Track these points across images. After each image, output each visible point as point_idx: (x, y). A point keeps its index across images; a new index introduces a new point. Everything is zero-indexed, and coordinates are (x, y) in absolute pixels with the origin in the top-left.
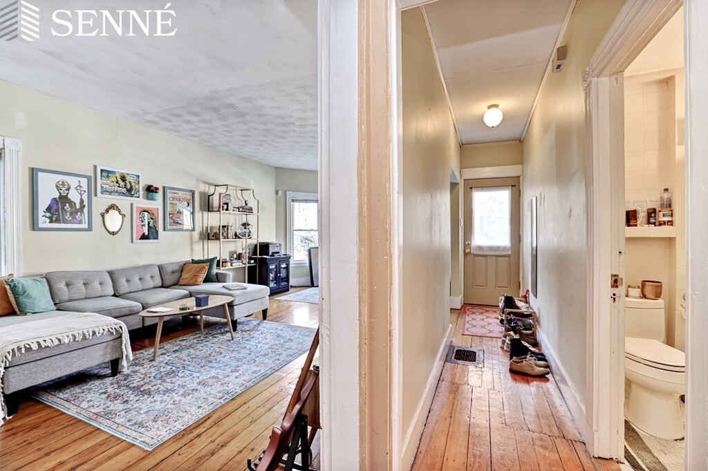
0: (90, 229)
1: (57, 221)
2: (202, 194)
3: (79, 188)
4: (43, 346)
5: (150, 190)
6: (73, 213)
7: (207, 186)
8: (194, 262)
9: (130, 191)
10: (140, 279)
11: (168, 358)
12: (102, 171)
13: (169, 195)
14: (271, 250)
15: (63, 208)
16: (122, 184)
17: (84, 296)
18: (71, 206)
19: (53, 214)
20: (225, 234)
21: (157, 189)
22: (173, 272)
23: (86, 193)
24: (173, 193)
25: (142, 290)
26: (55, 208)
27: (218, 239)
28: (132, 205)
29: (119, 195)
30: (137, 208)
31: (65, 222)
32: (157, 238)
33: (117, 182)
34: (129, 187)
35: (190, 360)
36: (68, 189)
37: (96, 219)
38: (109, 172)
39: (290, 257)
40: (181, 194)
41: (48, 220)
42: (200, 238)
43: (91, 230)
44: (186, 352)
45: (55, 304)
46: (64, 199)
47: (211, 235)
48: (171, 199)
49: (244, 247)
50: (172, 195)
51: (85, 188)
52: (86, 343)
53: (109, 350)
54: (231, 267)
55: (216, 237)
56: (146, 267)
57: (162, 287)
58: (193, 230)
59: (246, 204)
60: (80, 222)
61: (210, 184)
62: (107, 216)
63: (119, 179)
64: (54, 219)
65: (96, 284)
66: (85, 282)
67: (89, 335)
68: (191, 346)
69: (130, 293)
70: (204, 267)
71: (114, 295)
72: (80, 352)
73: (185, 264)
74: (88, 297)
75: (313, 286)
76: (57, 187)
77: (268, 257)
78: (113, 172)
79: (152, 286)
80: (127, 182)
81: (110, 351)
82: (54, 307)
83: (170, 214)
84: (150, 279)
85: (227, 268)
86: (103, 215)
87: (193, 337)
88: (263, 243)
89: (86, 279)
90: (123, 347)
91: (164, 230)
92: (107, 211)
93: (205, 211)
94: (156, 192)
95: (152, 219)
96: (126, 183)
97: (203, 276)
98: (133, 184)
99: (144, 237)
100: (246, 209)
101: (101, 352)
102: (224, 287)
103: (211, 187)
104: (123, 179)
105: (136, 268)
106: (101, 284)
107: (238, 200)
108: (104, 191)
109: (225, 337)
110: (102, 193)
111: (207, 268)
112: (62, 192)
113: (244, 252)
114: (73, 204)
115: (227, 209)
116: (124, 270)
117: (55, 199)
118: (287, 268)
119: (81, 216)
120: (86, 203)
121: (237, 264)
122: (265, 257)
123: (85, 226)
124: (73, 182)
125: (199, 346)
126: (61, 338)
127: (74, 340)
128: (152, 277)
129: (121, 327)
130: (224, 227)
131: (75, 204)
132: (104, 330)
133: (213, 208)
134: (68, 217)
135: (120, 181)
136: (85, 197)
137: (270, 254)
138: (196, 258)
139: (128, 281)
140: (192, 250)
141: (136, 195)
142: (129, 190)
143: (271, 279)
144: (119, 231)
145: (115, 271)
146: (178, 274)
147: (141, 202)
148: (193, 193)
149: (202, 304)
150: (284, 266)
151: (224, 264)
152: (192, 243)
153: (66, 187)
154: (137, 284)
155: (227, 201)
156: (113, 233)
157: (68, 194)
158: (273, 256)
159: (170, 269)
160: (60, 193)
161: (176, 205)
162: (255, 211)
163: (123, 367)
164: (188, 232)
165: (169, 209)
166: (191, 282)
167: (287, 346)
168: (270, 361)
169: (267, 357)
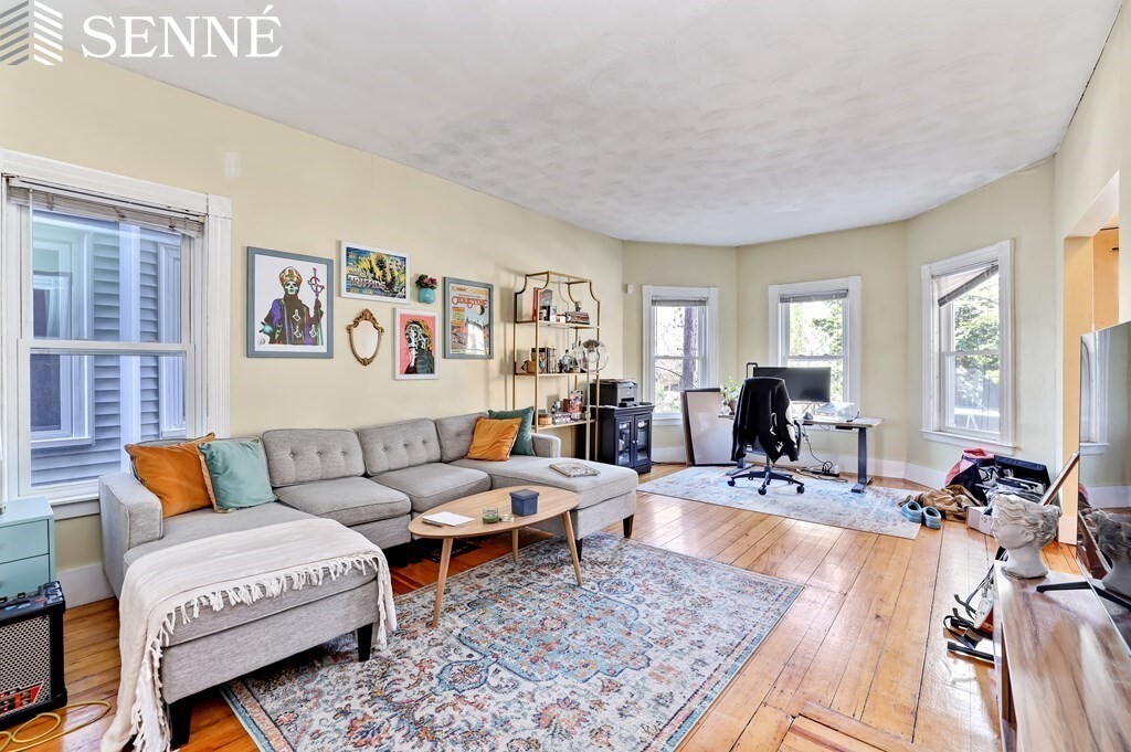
0: (329, 355)
1: (282, 340)
2: (504, 291)
3: (313, 281)
4: (233, 603)
5: (423, 283)
6: (305, 327)
7: (513, 276)
8: (493, 415)
9: (390, 288)
10: (406, 445)
11: (461, 623)
12: (348, 250)
13: (453, 293)
14: (621, 394)
15: (290, 318)
16: (379, 273)
17: (319, 476)
18: (301, 313)
19: (275, 329)
20: (544, 365)
21: (433, 281)
22: (458, 435)
23: (325, 291)
24: (458, 289)
25: (409, 467)
26: (278, 316)
27: (534, 374)
28: (394, 310)
29: (375, 294)
30: (402, 316)
31: (295, 341)
32: (432, 371)
33: (372, 271)
34: (389, 278)
35: (506, 634)
36: (298, 284)
37: (340, 336)
38: (360, 253)
39: (652, 408)
40: (470, 292)
41: (268, 338)
42: (502, 371)
43: (331, 357)
44: (492, 608)
45: (274, 488)
46: (291, 302)
47: (520, 367)
48: (455, 300)
49: (572, 388)
50: (457, 293)
51: (323, 281)
52: (313, 595)
53: (354, 607)
54: (553, 426)
55: (528, 370)
56: (415, 423)
57: (441, 461)
58: (490, 355)
59: (578, 309)
60: (315, 342)
61: (517, 273)
62: (354, 330)
63: (374, 263)
64: (277, 336)
65: (338, 454)
66: (320, 449)
67: (318, 576)
68: (498, 596)
69: (390, 470)
70: (512, 426)
71: (366, 475)
72: (303, 612)
73: (478, 420)
74: (325, 477)
75: (694, 465)
76: (282, 280)
77: (616, 408)
78: (365, 253)
79: (424, 460)
80: (387, 270)
81: (355, 610)
82: (271, 496)
83: (453, 328)
84: (421, 446)
85: (547, 427)
86: (349, 330)
87: (500, 569)
88: (606, 382)
89: (322, 445)
90: (380, 602)
91: (445, 357)
92: (356, 323)
93: (509, 322)
94: (432, 288)
95: (425, 336)
96: (384, 273)
97: (510, 443)
98: (396, 274)
99: (410, 370)
100: (579, 319)
101: (341, 613)
102: (551, 467)
103: (518, 278)
104: (381, 265)
105: (399, 425)
106: (344, 453)
107: (562, 302)
108: (352, 287)
109: (561, 576)
110: (348, 290)
111: (517, 427)
112: (289, 288)
113: (572, 397)
114: (305, 310)
115: (547, 319)
116: (380, 428)
117: (278, 301)
118: (647, 429)
119: (316, 331)
120: (324, 308)
121: (564, 421)
122: (612, 407)
123: (322, 348)
124: (305, 270)
125: (515, 596)
126: (266, 583)
127: (291, 588)
128: (424, 442)
129: (376, 560)
130: (542, 350)
131: (308, 309)
132: (344, 565)
133: (521, 317)
134: (297, 333)
135: (376, 269)
136: (323, 298)
137: (619, 401)
138: (496, 409)
139: (386, 449)
140: (488, 393)
141: (400, 293)
142: (390, 285)
143: (621, 449)
144: (374, 357)
145: (365, 430)
146: (468, 437)
147: (409, 306)
148: (490, 288)
149: (526, 511)
150: (641, 424)
151: (542, 419)
152: (487, 380)
153: (295, 279)
154: (401, 456)
155: (547, 303)
156: (365, 362)
157: (297, 291)
158: (624, 405)
159: (453, 428)
160: (286, 290)
161: (463, 310)
162: (593, 321)
163: (378, 642)
164: (482, 361)
165: (451, 318)
166: (489, 455)
167: (707, 620)
168: (683, 665)
169: (671, 648)
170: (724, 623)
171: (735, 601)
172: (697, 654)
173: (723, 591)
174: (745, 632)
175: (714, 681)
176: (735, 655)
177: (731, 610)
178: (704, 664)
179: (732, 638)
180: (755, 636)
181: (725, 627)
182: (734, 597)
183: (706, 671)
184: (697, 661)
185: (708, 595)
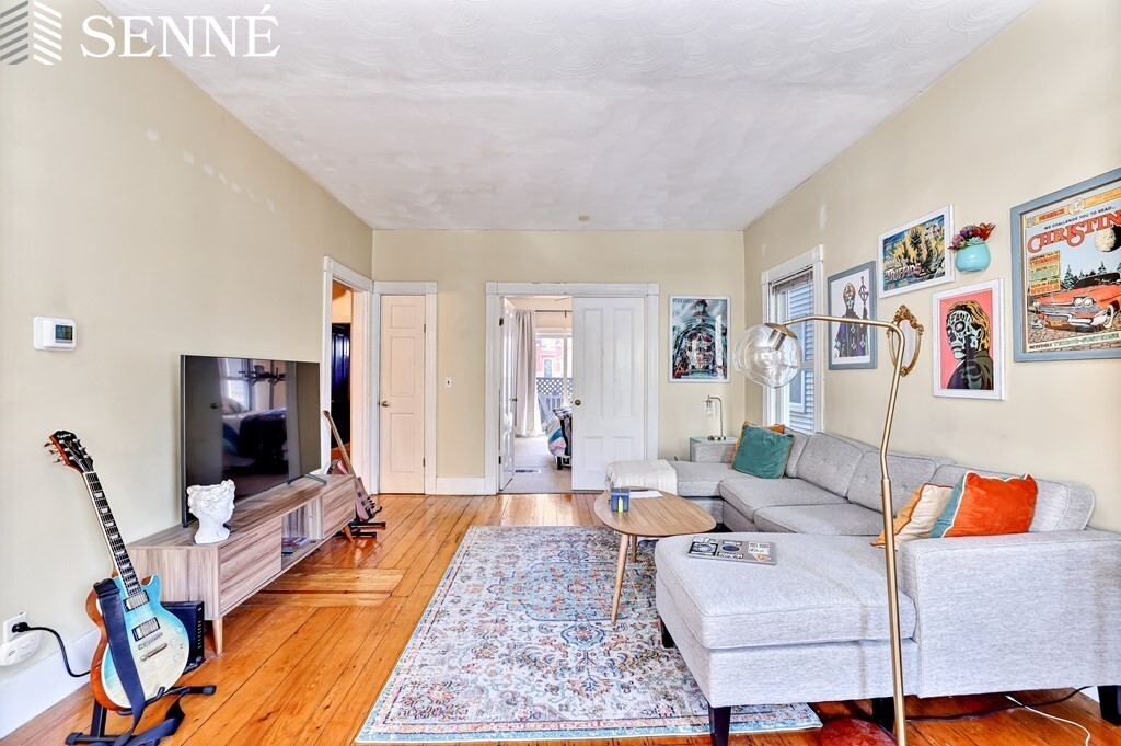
3: (862, 290)
9: (926, 268)
12: (885, 241)
16: (913, 253)
19: (842, 343)
21: (992, 227)
24: (1043, 218)
26: (843, 332)
29: (910, 283)
30: (942, 303)
33: (906, 255)
36: (854, 296)
38: (896, 239)
40: (1078, 208)
41: (838, 352)
43: (875, 366)
51: (868, 288)
60: (864, 353)
63: (908, 244)
64: (843, 349)
76: (845, 297)
78: (899, 236)
80: (922, 245)
91: (1015, 361)
95: (976, 326)
96: (920, 249)
98: (933, 245)
104: (916, 240)
108: (888, 284)
110: (886, 289)
112: (848, 303)
119: (864, 340)
134: (853, 344)
135: (911, 250)
136: (868, 306)
141: (938, 271)
142: (925, 265)
153: (852, 293)
157: (853, 304)
160: (847, 306)
161: (1057, 257)
167: (469, 634)
168: (466, 597)
169: (481, 603)
170: (452, 638)
171: (451, 668)
172: (461, 605)
173: (470, 677)
174: (430, 635)
175: (442, 594)
176: (433, 614)
177: (449, 654)
178: (453, 601)
179: (439, 626)
180: (420, 635)
181: (449, 633)
182: (455, 672)
183: (449, 598)
184: (459, 601)
185: (484, 663)
